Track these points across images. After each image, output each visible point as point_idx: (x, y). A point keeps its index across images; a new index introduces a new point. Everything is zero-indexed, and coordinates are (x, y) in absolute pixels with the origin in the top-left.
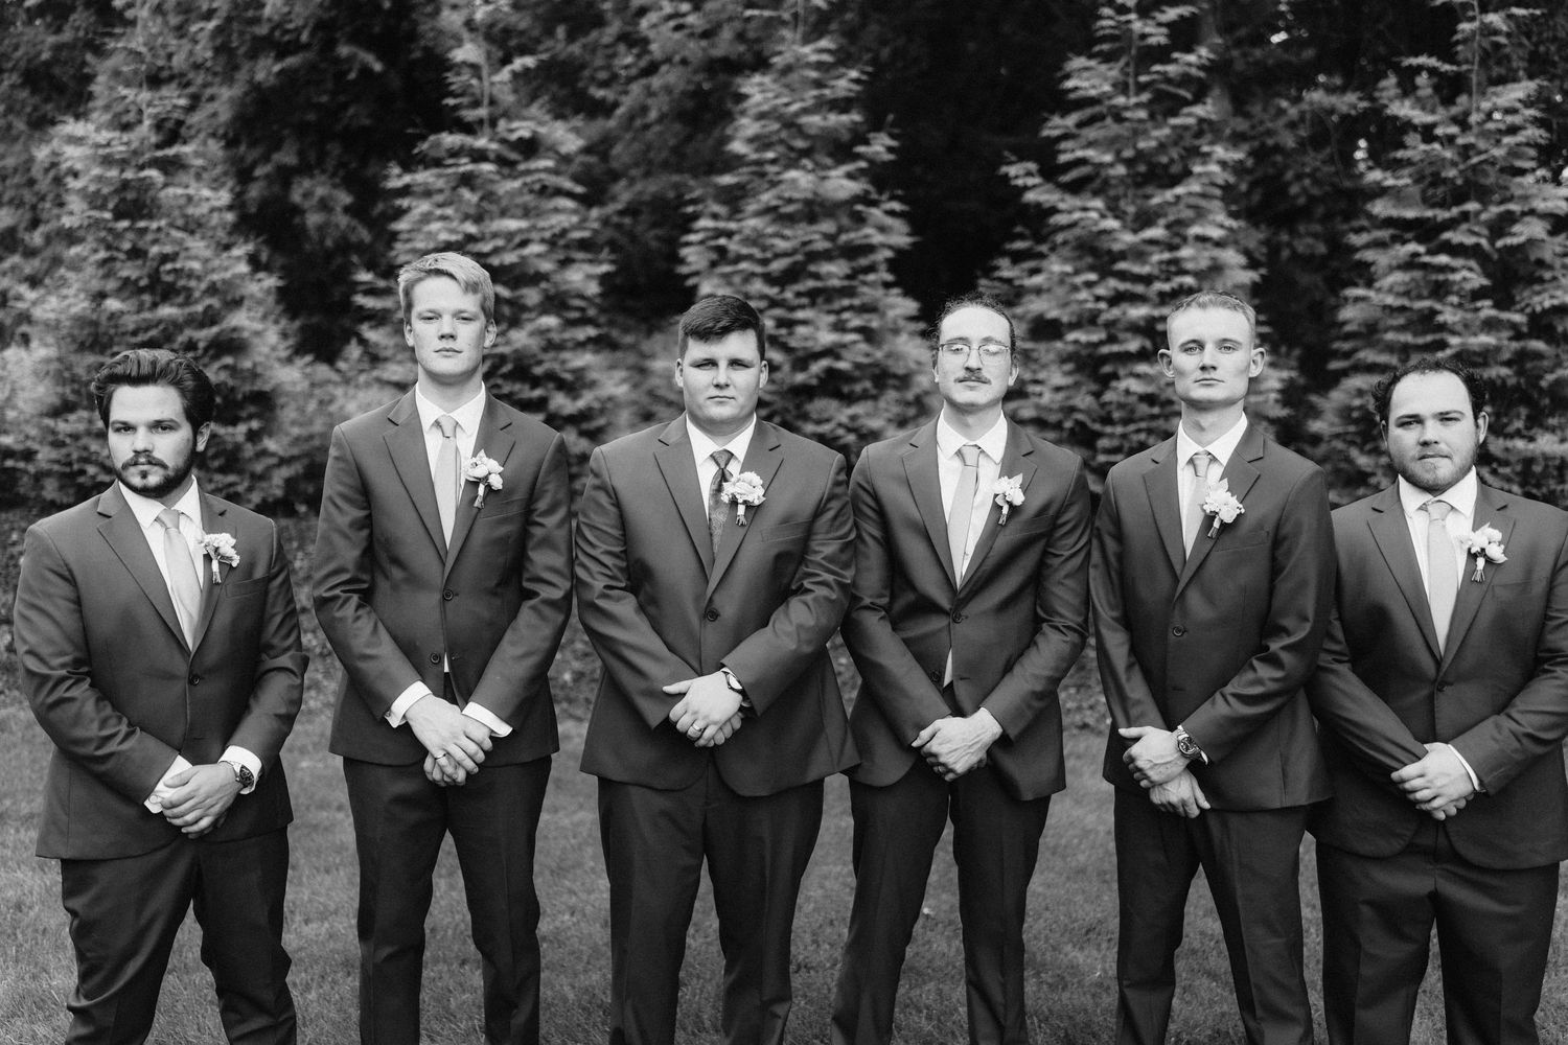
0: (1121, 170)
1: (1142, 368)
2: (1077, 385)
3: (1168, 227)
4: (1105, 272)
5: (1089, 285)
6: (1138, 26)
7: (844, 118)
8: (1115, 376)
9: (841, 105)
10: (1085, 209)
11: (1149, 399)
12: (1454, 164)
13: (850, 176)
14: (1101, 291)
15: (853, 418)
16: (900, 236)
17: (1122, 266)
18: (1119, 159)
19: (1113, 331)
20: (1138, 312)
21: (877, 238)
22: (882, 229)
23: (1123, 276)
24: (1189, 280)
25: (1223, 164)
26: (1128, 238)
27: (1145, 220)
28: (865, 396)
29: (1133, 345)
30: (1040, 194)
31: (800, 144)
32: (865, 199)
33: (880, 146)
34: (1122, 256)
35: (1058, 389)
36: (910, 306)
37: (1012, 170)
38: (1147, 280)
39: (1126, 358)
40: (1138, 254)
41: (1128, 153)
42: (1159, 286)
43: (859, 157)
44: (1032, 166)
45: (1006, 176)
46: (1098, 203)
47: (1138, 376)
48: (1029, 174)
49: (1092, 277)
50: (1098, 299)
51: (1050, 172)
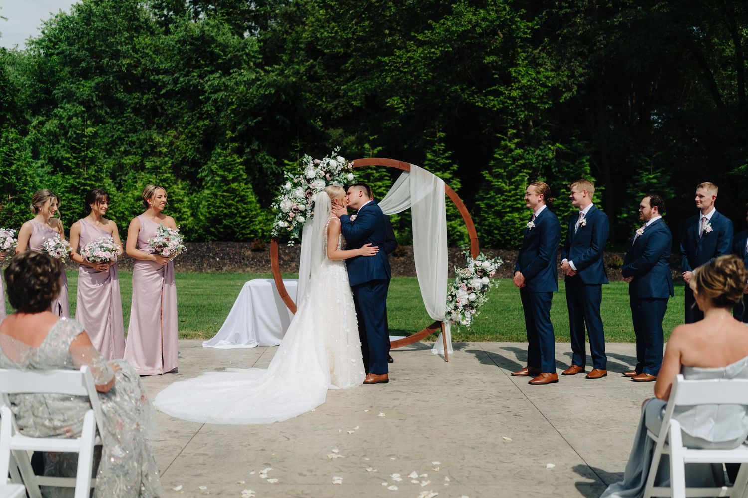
0: (505, 174)
1: (509, 214)
2: (496, 218)
3: (515, 186)
4: (502, 194)
5: (499, 197)
6: (509, 145)
7: (448, 161)
8: (505, 216)
9: (447, 158)
10: (498, 182)
11: (511, 220)
12: (573, 173)
13: (450, 174)
14: (501, 199)
15: (451, 224)
16: (459, 186)
17: (506, 194)
18: (505, 171)
19: (504, 207)
20: (509, 203)
21: (455, 187)
22: (455, 184)
23: (506, 196)
24: (519, 197)
25: (525, 173)
26: (507, 188)
27: (511, 184)
28: (453, 220)
29: (508, 210)
30: (488, 177)
31: (439, 167)
32: (452, 178)
33: (455, 167)
34: (506, 191)
35: (492, 219)
36: (462, 201)
37: (483, 173)
38: (511, 197)
39: (506, 212)
40: (510, 192)
41: (507, 170)
42: (512, 198)
43: (451, 170)
44: (487, 172)
45: (482, 175)
46: (501, 180)
47: (509, 216)
48: (486, 173)
49: (499, 196)
50: (500, 200)
51: (491, 173)
